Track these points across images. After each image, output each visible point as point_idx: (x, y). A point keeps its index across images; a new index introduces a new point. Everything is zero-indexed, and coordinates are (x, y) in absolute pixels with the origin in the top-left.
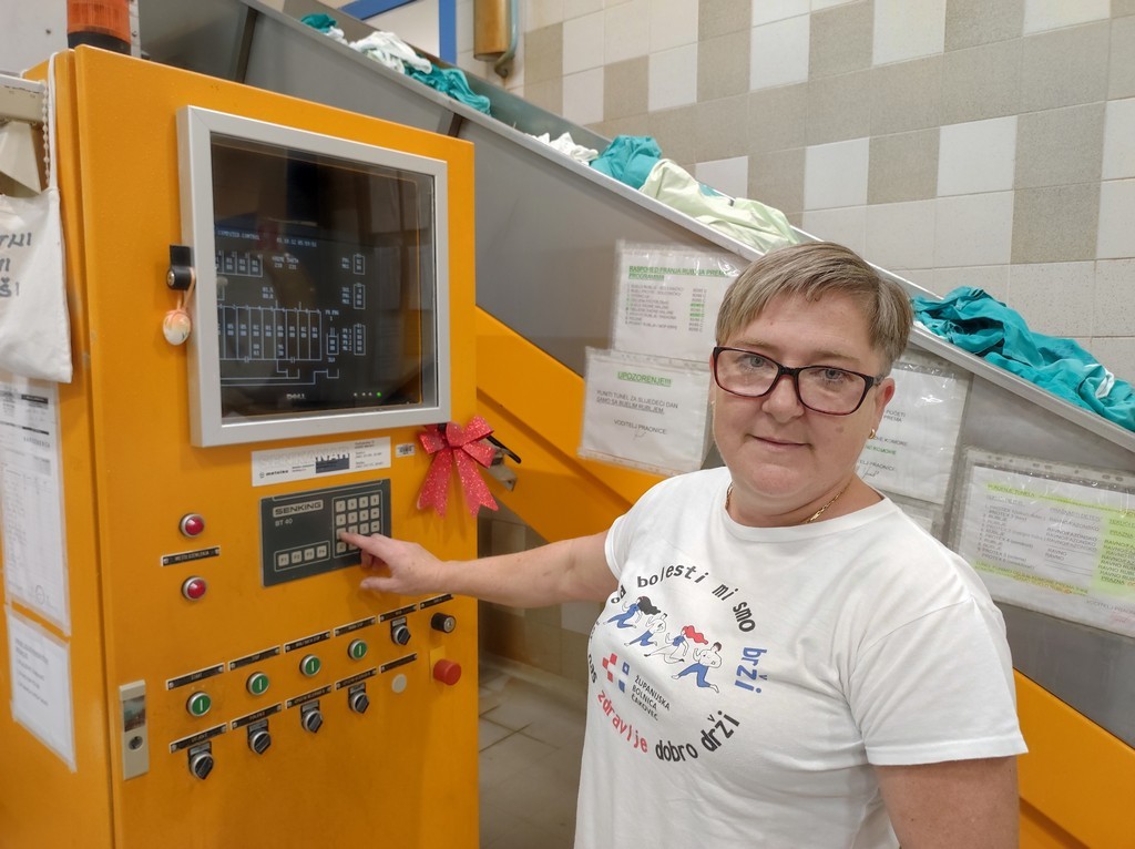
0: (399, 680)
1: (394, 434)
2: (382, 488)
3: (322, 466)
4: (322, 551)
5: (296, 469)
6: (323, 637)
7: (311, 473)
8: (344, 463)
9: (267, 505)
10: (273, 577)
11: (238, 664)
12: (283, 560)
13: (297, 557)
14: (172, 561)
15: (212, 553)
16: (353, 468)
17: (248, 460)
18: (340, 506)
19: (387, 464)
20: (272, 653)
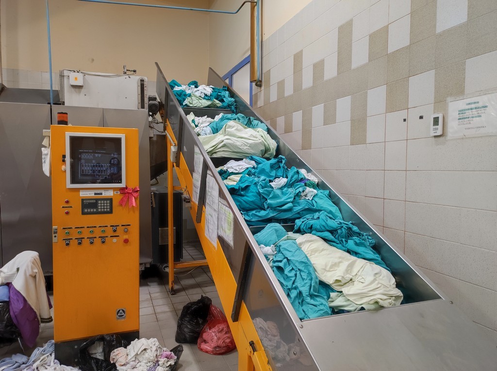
0: (115, 240)
1: (114, 189)
2: (111, 200)
3: (95, 194)
4: (95, 210)
5: (90, 194)
6: (95, 227)
7: (93, 195)
8: (101, 194)
9: (83, 200)
10: (83, 213)
11: (76, 228)
12: (86, 210)
13: (89, 210)
14: (63, 207)
15: (71, 207)
16: (103, 195)
17: (79, 192)
18: (99, 202)
19: (112, 195)
20: (83, 227)
